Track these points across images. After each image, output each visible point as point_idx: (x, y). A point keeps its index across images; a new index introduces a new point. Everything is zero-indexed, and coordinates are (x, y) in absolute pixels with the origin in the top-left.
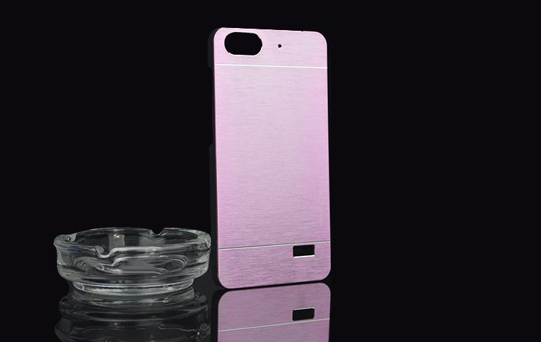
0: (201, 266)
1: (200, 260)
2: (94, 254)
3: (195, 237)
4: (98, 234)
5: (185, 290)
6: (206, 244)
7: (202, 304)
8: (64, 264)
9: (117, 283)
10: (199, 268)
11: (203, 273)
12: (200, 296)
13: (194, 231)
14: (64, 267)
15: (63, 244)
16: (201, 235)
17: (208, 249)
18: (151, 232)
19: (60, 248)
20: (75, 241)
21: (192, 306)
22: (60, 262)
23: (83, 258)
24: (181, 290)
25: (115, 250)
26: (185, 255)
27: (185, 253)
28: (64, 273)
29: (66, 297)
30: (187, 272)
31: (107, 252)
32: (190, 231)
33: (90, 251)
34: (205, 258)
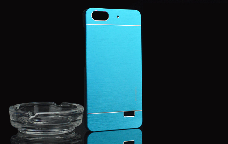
0: (79, 121)
1: (78, 118)
2: (28, 116)
3: (76, 107)
4: (30, 105)
5: (71, 133)
6: (81, 111)
7: (79, 139)
8: (14, 120)
9: (39, 129)
10: (77, 122)
11: (80, 124)
12: (78, 135)
13: (75, 104)
14: (13, 121)
15: (13, 110)
16: (79, 106)
17: (82, 113)
18: (55, 104)
19: (12, 112)
20: (19, 109)
21: (75, 140)
22: (12, 119)
23: (23, 117)
24: (69, 133)
25: (37, 114)
26: (71, 116)
27: (71, 115)
28: (13, 124)
29: (15, 136)
30: (72, 124)
31: (33, 114)
32: (73, 104)
33: (26, 114)
34: (80, 117)
